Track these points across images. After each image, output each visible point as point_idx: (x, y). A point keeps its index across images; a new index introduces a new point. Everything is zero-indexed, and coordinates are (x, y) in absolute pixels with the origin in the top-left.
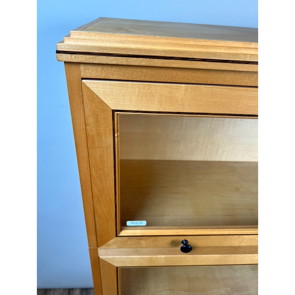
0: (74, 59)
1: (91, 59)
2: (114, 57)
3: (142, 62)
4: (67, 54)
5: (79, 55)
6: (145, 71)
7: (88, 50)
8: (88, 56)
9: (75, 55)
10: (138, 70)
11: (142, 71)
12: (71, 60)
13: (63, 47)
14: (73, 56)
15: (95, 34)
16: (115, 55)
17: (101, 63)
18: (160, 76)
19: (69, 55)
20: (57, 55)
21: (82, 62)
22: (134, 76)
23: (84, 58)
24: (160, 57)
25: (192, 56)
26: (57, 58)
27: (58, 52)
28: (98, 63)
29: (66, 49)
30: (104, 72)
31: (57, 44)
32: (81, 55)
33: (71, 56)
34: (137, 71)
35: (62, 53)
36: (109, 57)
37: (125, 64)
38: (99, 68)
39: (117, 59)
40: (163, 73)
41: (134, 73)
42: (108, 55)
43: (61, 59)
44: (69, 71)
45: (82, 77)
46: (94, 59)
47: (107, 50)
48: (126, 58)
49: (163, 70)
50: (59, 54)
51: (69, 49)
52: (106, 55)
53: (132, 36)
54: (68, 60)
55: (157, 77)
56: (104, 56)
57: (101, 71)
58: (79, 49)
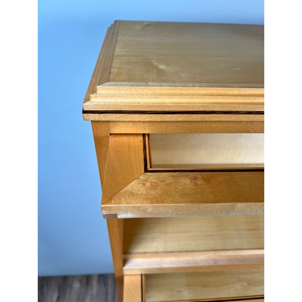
0: (103, 118)
1: (122, 118)
2: (147, 115)
3: (179, 118)
4: (94, 114)
5: (108, 115)
6: (181, 125)
7: (118, 109)
8: (118, 115)
9: (104, 114)
10: (174, 124)
11: (178, 125)
12: (99, 119)
13: (90, 107)
14: (102, 115)
15: (125, 88)
16: (149, 112)
17: (132, 121)
18: (197, 129)
19: (97, 114)
20: (84, 115)
21: (111, 120)
22: (168, 130)
23: (114, 117)
24: (200, 113)
25: (236, 109)
26: (83, 118)
27: (85, 112)
28: (129, 120)
29: (94, 108)
30: (135, 127)
31: (83, 104)
32: (110, 114)
33: (100, 115)
34: (172, 125)
35: (90, 113)
36: (142, 115)
37: (160, 120)
38: (131, 125)
39: (150, 117)
40: (201, 125)
41: (169, 127)
42: (140, 113)
43: (88, 118)
44: (97, 127)
45: (111, 133)
46: (125, 117)
47: (140, 107)
48: (161, 115)
49: (201, 123)
50: (85, 114)
51: (96, 108)
52: (139, 113)
53: (167, 89)
54: (96, 119)
55: (194, 129)
56: (136, 115)
57: (132, 126)
58: (108, 108)
